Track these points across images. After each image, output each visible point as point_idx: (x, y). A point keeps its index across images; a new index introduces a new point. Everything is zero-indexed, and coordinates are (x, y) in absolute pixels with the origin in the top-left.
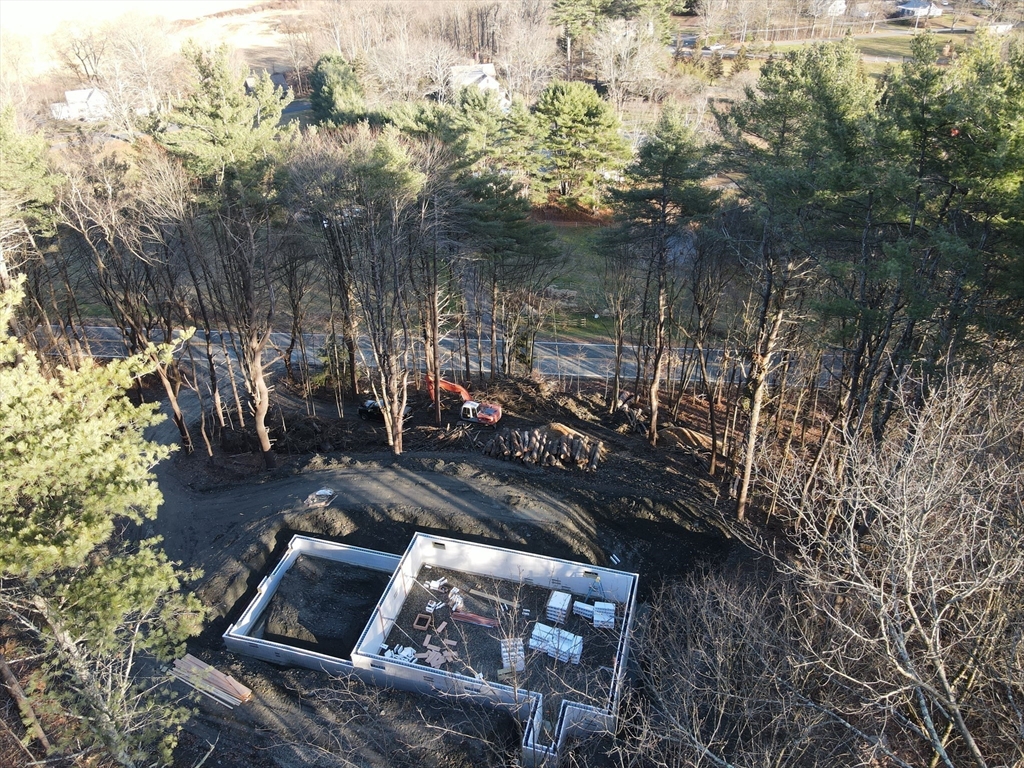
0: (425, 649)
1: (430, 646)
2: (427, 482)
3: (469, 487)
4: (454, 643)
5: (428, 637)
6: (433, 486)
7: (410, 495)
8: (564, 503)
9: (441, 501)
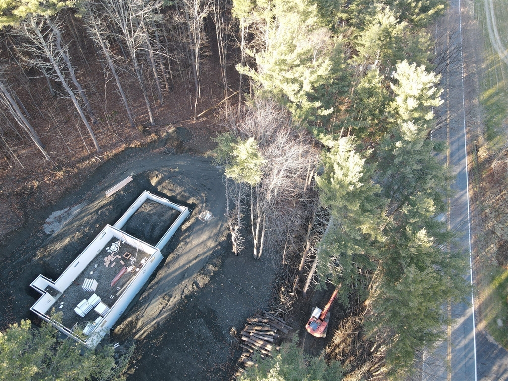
0: (114, 256)
1: (115, 257)
2: (198, 260)
3: (186, 278)
4: (112, 266)
5: (120, 257)
6: (194, 262)
7: (192, 251)
8: (155, 324)
9: (181, 264)
